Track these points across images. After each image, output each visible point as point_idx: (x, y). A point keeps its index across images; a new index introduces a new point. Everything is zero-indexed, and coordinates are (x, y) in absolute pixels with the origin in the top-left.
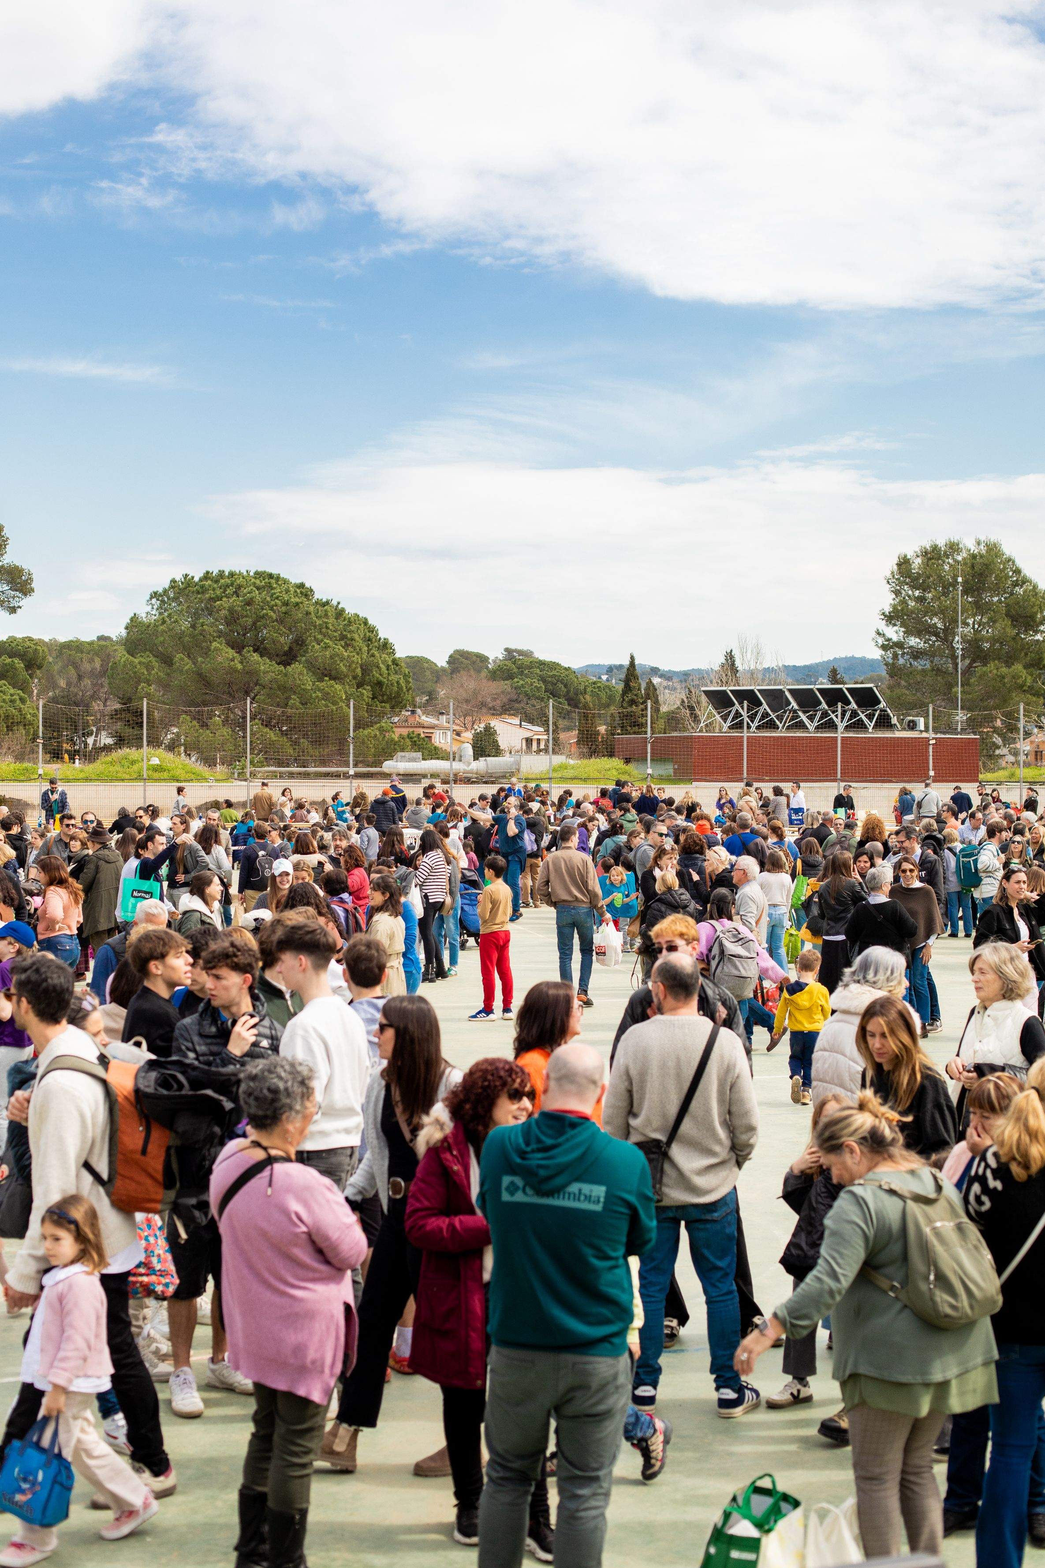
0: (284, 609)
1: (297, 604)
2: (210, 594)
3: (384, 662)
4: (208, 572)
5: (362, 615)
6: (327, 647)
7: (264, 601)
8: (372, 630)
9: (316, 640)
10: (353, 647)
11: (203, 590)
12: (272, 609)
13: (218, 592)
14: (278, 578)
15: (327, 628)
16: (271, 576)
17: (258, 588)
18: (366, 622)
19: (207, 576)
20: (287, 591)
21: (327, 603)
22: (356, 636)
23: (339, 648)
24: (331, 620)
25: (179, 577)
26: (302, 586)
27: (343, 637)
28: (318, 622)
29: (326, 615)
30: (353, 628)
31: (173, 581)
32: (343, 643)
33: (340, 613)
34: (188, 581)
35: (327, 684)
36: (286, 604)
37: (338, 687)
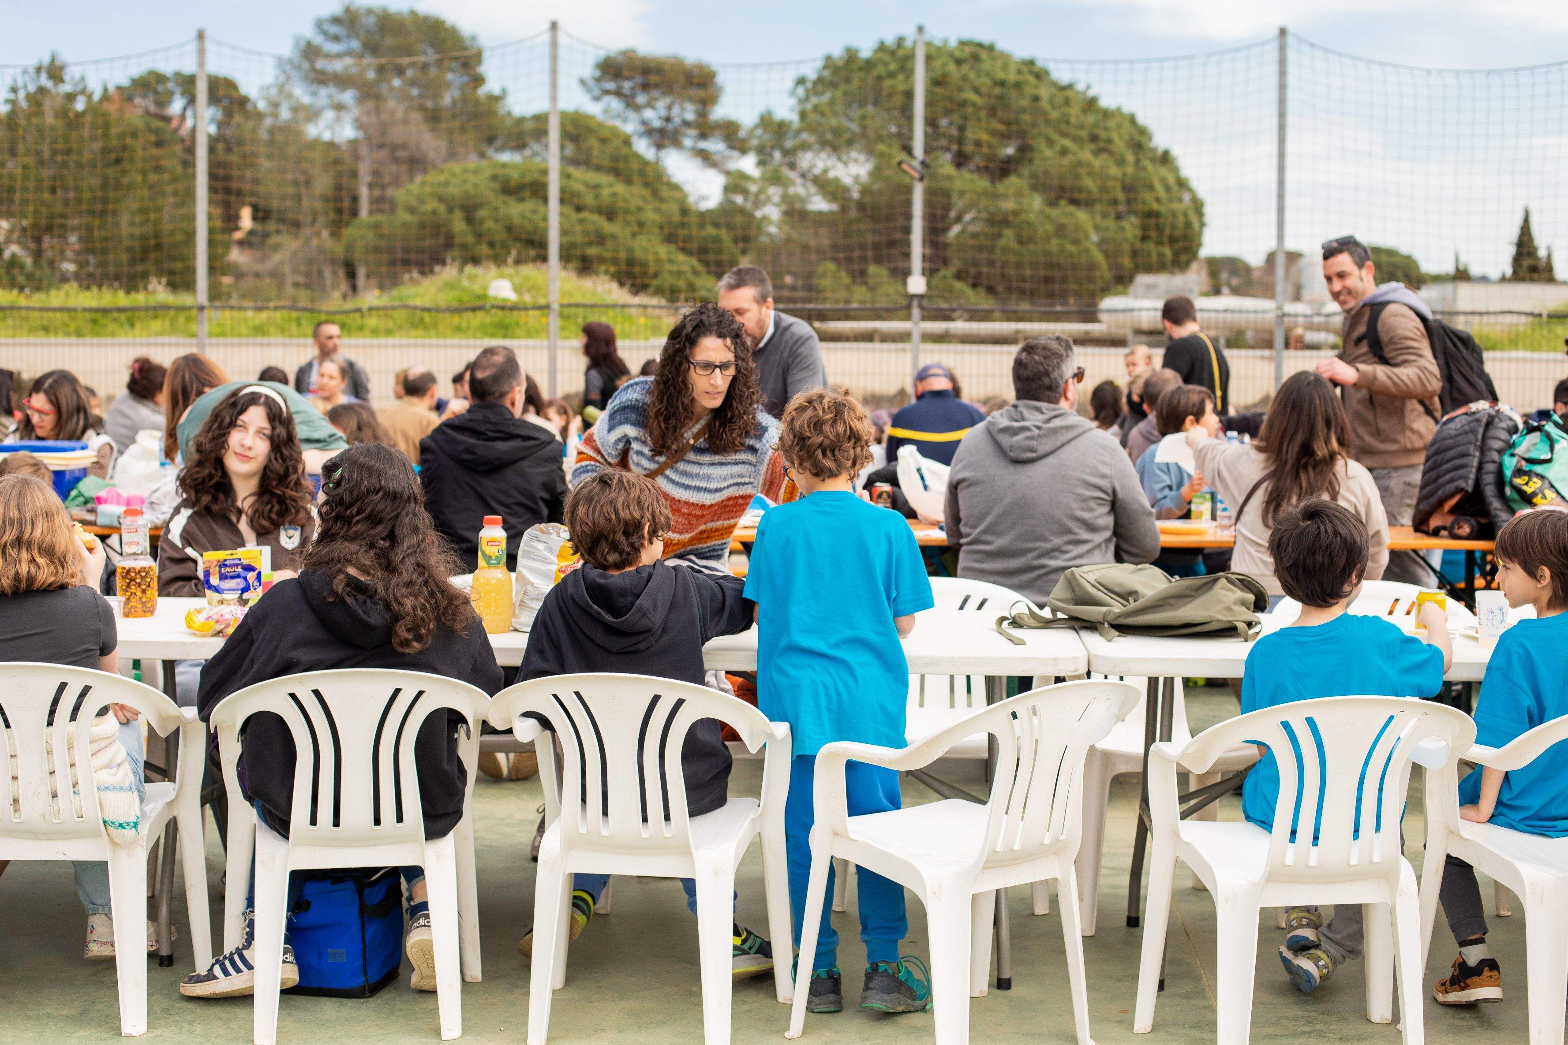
0: (997, 91)
1: (1018, 85)
2: (880, 70)
3: (1163, 181)
4: (882, 43)
5: (1126, 109)
6: (1064, 152)
7: (965, 79)
8: (1143, 132)
9: (1050, 143)
10: (1109, 152)
11: (869, 65)
12: (976, 91)
13: (893, 67)
14: (991, 48)
15: (1068, 123)
16: (980, 45)
17: (958, 62)
18: (1132, 119)
19: (882, 47)
20: (1005, 67)
21: (1070, 87)
22: (1115, 136)
23: (1086, 155)
24: (1074, 112)
25: (837, 52)
26: (1031, 63)
27: (1094, 138)
28: (1054, 115)
29: (1067, 102)
30: (1111, 123)
31: (828, 58)
32: (1093, 147)
33: (1091, 104)
34: (851, 55)
35: (1064, 213)
36: (1002, 84)
37: (1082, 216)
